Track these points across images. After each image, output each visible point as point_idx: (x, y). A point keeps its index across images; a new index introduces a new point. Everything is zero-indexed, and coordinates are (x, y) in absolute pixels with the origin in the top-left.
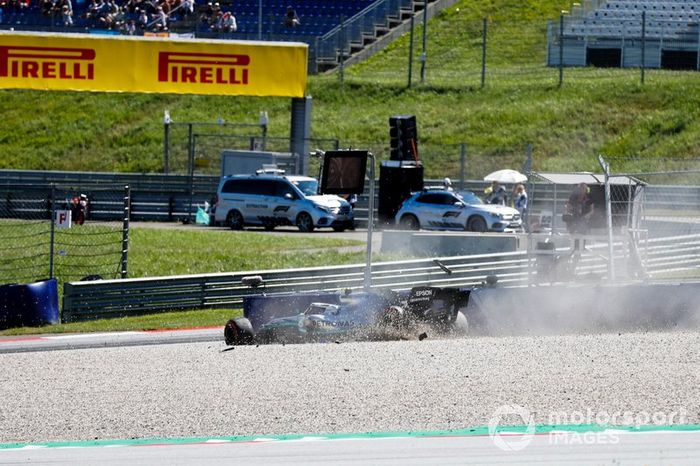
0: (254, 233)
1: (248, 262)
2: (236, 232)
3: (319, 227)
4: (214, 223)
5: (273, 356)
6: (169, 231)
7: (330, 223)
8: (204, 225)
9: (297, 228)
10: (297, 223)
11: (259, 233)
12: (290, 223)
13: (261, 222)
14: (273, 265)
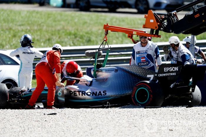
0: (99, 14)
1: (93, 38)
2: (83, 13)
3: (154, 10)
4: (65, 5)
5: (109, 117)
6: (28, 12)
7: (163, 6)
8: (57, 7)
9: (135, 10)
10: (136, 6)
11: (103, 14)
12: (130, 6)
13: (104, 5)
14: (114, 41)
